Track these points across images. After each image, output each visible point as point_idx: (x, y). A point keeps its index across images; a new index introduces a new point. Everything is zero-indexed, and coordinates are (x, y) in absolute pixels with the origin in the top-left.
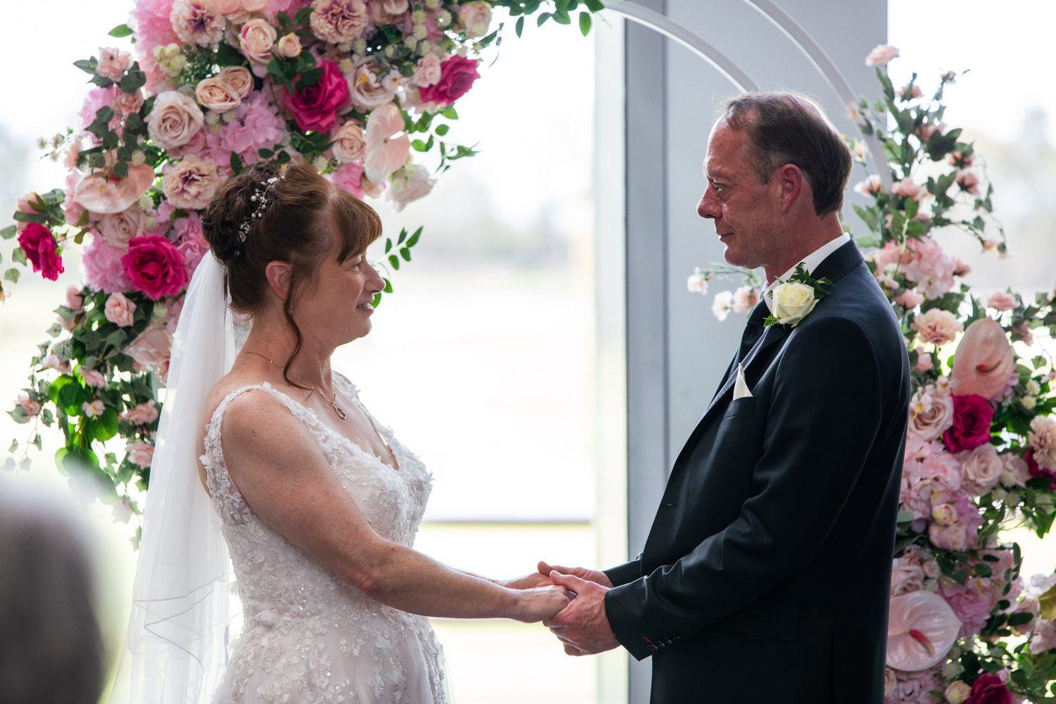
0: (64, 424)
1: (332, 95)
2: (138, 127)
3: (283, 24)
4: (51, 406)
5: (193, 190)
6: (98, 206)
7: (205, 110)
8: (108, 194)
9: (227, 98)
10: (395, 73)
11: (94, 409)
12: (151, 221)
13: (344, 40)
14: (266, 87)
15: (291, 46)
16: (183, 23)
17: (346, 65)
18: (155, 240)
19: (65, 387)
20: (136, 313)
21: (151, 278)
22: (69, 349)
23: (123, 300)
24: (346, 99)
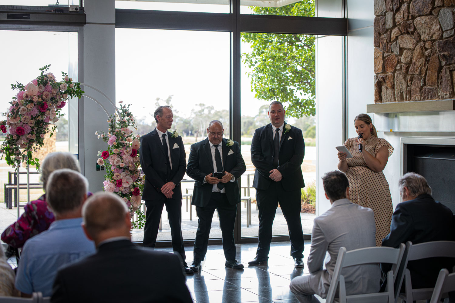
0: (6, 154)
1: (46, 107)
2: (18, 111)
3: (39, 97)
4: (5, 151)
5: (26, 120)
6: (12, 123)
7: (27, 109)
8: (14, 121)
9: (31, 107)
10: (55, 104)
11: (11, 151)
12: (20, 125)
13: (47, 99)
14: (36, 106)
15: (40, 100)
16: (25, 97)
17: (47, 103)
18: (21, 127)
19: (7, 148)
20: (17, 138)
21: (20, 133)
22: (7, 143)
23: (16, 136)
24: (48, 107)
